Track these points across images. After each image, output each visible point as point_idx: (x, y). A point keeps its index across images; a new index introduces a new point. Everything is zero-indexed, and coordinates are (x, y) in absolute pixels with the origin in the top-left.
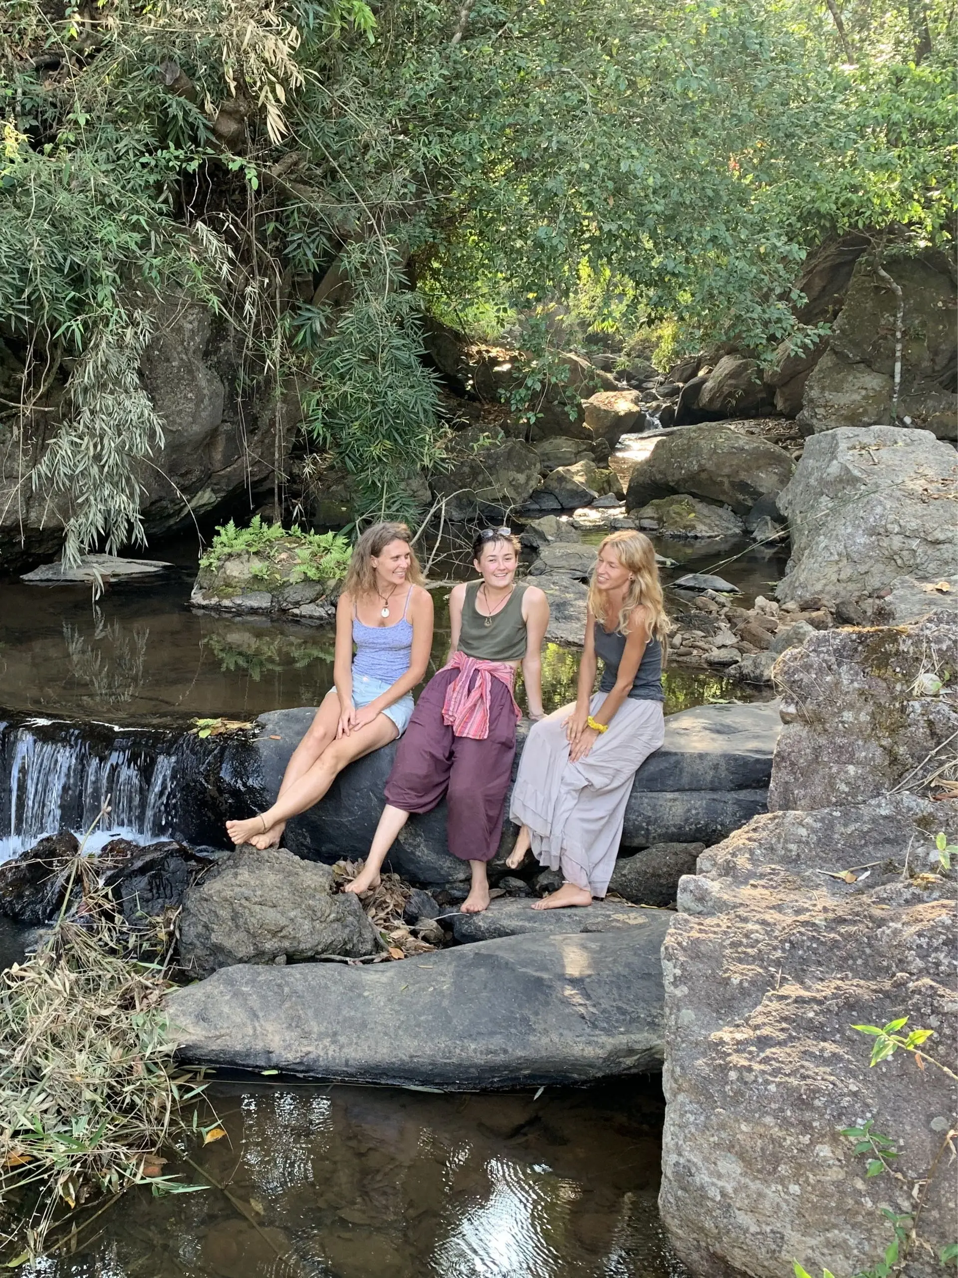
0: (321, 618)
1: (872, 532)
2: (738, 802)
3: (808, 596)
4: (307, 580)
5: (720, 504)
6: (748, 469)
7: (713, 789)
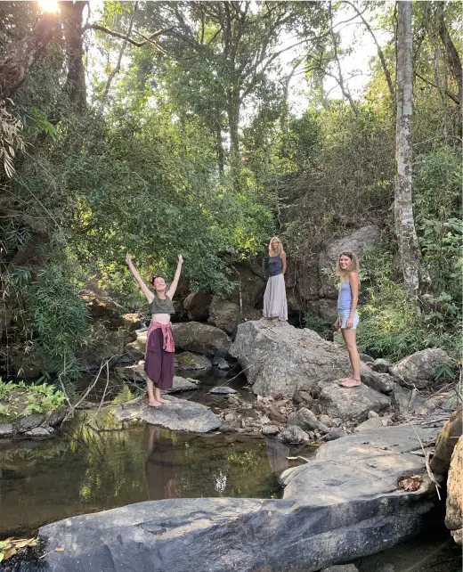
0: (46, 435)
1: (296, 362)
2: (362, 530)
3: (276, 393)
4: (34, 413)
5: (201, 354)
6: (212, 340)
7: (347, 525)
